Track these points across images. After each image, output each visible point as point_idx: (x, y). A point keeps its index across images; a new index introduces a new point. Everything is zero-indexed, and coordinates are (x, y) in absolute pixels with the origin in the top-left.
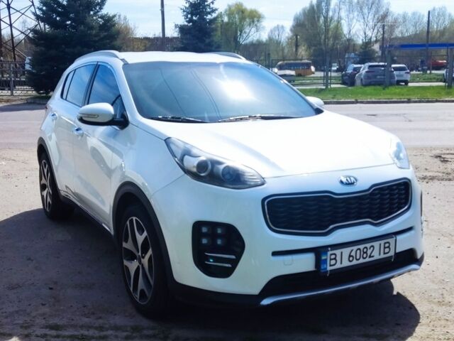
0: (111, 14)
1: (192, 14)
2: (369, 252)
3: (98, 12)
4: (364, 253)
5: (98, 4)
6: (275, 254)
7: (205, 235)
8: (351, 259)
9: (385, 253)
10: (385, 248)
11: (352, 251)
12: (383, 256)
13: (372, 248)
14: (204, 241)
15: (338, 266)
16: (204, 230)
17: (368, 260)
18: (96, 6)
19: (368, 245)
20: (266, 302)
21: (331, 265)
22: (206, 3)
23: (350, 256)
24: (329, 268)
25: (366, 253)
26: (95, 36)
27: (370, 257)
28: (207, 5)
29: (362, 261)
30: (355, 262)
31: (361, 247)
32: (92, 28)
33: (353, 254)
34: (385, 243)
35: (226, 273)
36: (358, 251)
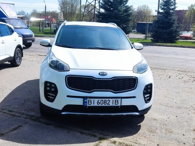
0: (130, 6)
1: (164, 6)
2: (107, 102)
3: (125, 4)
4: (105, 102)
5: (125, 1)
6: (68, 96)
7: (48, 87)
8: (98, 103)
9: (115, 104)
10: (115, 102)
11: (99, 100)
12: (114, 105)
13: (109, 101)
14: (48, 89)
15: (92, 105)
16: (48, 85)
17: (107, 105)
18: (124, 2)
19: (107, 100)
20: (63, 113)
21: (88, 104)
22: (171, 1)
23: (98, 102)
24: (88, 105)
25: (106, 102)
26: (121, 15)
27: (108, 104)
28: (172, 2)
29: (103, 105)
30: (100, 105)
31: (104, 100)
32: (120, 11)
33: (99, 101)
34: (115, 100)
35: (52, 101)
36: (102, 101)
